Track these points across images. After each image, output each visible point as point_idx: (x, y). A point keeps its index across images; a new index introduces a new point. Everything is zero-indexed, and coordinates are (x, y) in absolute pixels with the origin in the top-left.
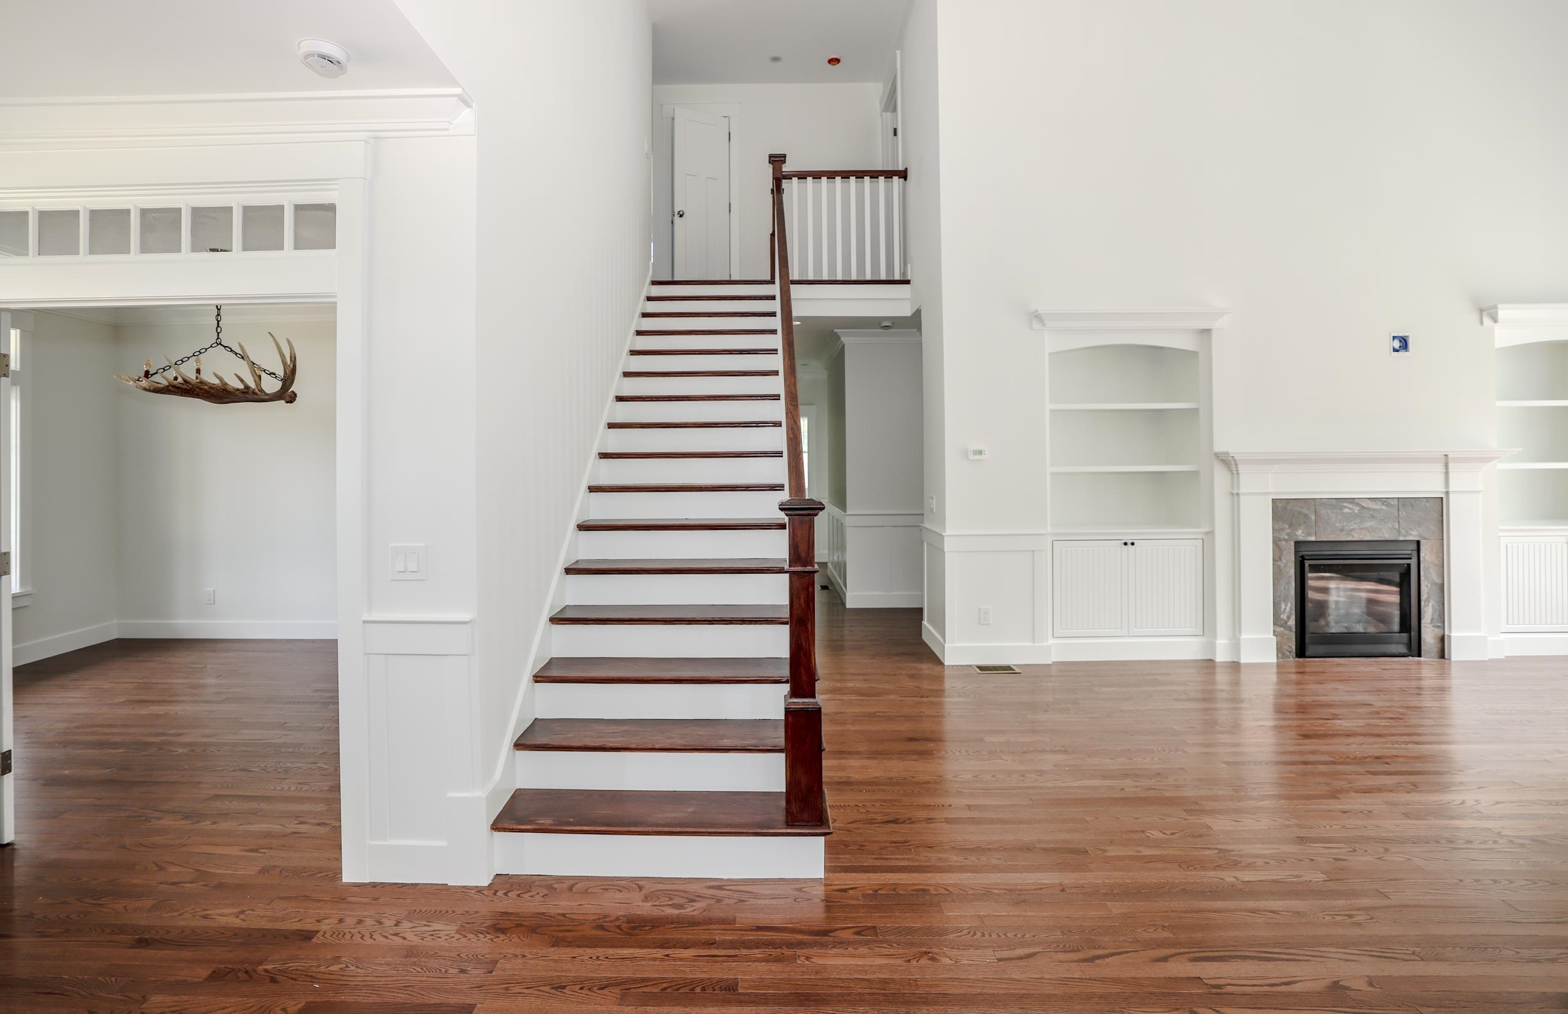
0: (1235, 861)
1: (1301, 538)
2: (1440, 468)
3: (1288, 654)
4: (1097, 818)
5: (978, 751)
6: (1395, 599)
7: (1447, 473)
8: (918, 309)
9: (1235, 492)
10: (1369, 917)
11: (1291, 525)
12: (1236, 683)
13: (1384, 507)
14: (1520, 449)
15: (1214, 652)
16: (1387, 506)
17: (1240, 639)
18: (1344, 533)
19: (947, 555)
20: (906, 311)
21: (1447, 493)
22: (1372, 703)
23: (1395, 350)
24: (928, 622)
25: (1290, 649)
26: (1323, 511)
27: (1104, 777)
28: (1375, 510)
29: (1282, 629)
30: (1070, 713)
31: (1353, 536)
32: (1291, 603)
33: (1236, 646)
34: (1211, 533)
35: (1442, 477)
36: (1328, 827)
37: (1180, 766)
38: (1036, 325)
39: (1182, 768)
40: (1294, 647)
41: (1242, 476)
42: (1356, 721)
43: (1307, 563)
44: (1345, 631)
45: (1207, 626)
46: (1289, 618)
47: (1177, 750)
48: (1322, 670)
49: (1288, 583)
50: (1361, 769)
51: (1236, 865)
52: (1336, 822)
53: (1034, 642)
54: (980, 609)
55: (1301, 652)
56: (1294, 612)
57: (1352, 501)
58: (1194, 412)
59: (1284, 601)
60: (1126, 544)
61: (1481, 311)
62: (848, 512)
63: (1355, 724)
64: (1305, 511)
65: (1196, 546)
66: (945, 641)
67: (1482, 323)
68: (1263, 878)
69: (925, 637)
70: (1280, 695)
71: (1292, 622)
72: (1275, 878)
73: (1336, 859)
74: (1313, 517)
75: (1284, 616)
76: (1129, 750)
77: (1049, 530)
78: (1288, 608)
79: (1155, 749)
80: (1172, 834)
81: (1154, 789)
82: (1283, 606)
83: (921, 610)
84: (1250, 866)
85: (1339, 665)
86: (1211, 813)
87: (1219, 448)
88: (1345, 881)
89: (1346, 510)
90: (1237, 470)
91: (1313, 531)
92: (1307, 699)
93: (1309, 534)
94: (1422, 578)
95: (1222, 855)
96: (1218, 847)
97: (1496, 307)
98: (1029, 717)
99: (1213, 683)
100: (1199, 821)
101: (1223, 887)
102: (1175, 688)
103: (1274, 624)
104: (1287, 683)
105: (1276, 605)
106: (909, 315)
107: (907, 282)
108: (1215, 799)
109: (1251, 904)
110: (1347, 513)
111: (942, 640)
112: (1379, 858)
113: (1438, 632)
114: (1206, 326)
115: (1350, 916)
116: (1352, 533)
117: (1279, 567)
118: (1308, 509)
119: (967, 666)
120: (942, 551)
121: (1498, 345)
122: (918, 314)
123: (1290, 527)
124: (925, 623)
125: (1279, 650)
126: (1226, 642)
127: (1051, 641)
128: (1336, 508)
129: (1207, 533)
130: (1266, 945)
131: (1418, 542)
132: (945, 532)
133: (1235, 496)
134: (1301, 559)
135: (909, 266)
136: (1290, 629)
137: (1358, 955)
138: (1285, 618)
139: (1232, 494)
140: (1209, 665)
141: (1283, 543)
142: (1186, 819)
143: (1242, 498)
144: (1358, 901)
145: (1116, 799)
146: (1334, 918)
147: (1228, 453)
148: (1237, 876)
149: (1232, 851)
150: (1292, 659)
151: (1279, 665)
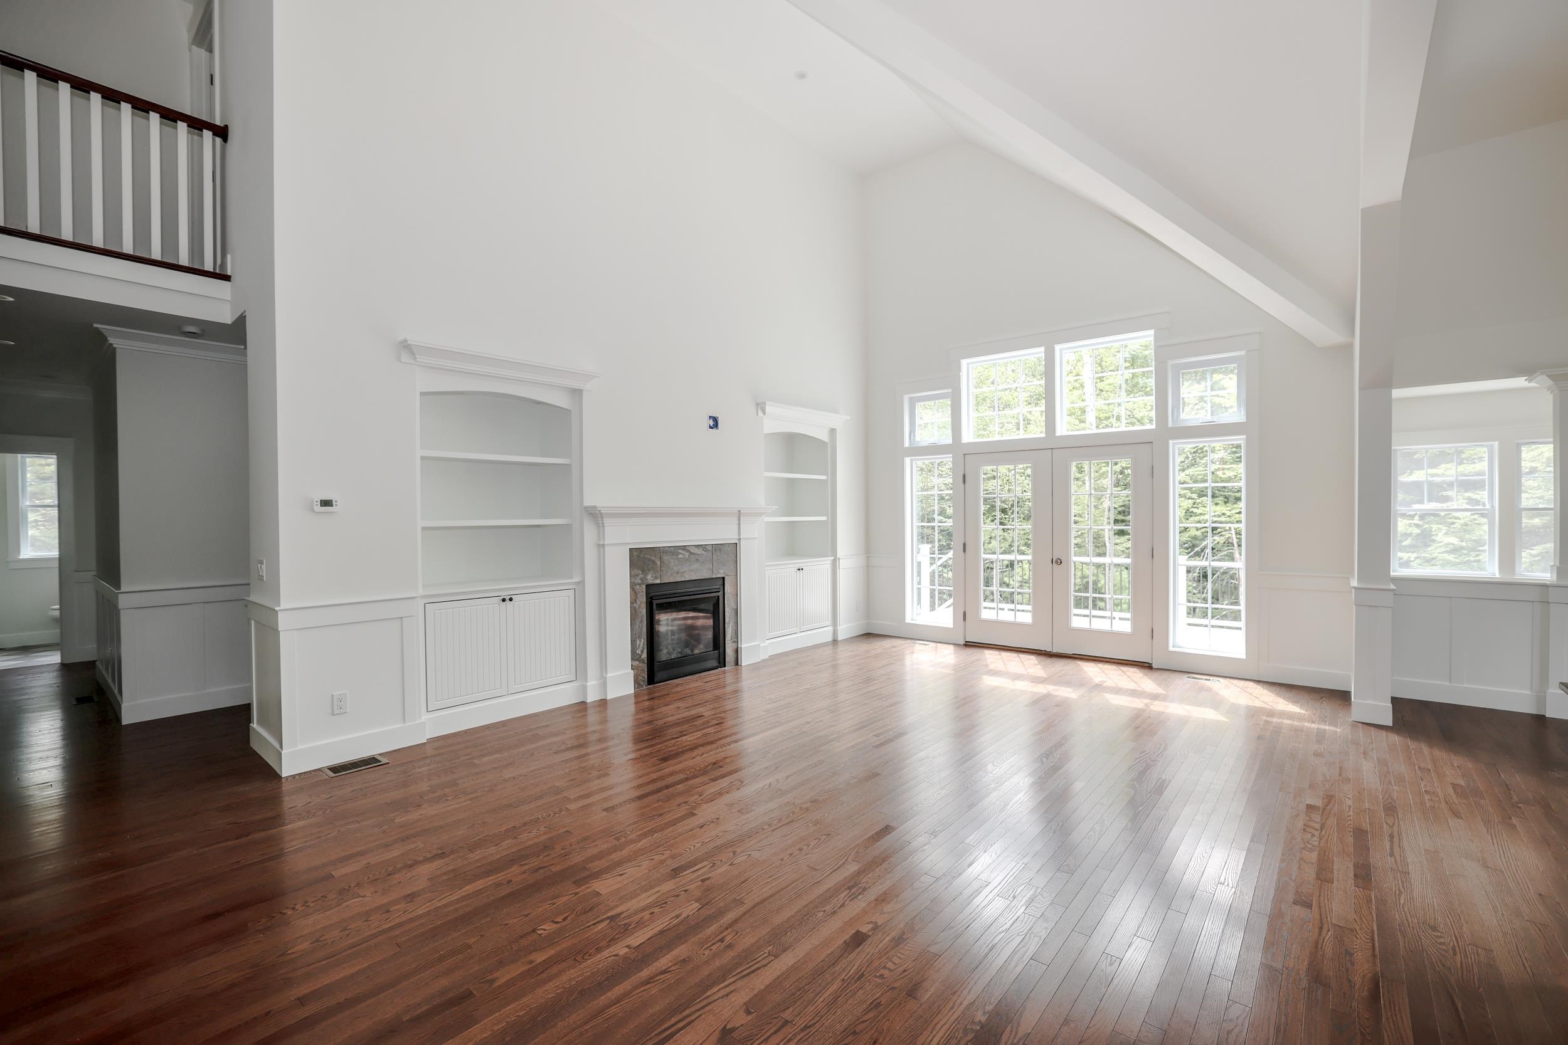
0: (625, 925)
1: (650, 582)
2: (736, 519)
3: (642, 683)
4: (482, 936)
5: (323, 897)
6: (710, 622)
7: (739, 524)
8: (242, 314)
9: (601, 543)
10: (734, 933)
11: (643, 571)
12: (604, 721)
13: (704, 552)
14: (777, 507)
15: (585, 695)
16: (706, 551)
17: (606, 678)
18: (679, 574)
19: (281, 634)
20: (226, 316)
21: (739, 539)
22: (703, 714)
23: (711, 427)
24: (258, 723)
25: (643, 679)
26: (665, 558)
27: (488, 873)
28: (698, 554)
29: (638, 662)
30: (447, 800)
31: (685, 577)
32: (644, 639)
33: (604, 685)
34: (582, 583)
35: (737, 526)
36: (692, 848)
37: (565, 829)
38: (405, 357)
39: (567, 831)
40: (646, 676)
41: (606, 529)
42: (695, 734)
43: (655, 602)
44: (680, 655)
45: (580, 670)
46: (642, 652)
47: (561, 811)
48: (666, 692)
49: (641, 622)
50: (705, 779)
51: (626, 930)
52: (696, 841)
53: (405, 724)
54: (333, 695)
55: (651, 680)
56: (646, 647)
57: (684, 548)
58: (567, 467)
59: (639, 637)
60: (504, 600)
61: (758, 405)
62: (123, 590)
63: (695, 737)
64: (653, 558)
65: (568, 596)
66: (281, 747)
67: (757, 414)
68: (651, 934)
69: (255, 745)
70: (638, 724)
71: (644, 656)
72: (660, 928)
73: (703, 881)
74: (659, 563)
75: (639, 652)
76: (514, 827)
77: (421, 592)
78: (642, 644)
79: (540, 816)
80: (564, 919)
81: (542, 868)
82: (638, 642)
83: (247, 708)
84: (640, 925)
85: (678, 685)
86: (596, 875)
87: (587, 503)
88: (713, 901)
89: (680, 556)
90: (603, 523)
91: (658, 575)
92: (660, 722)
93: (656, 578)
94: (726, 606)
95: (613, 924)
96: (609, 914)
97: (765, 403)
98: (397, 820)
99: (585, 726)
100: (588, 891)
101: (618, 965)
102: (554, 739)
103: (632, 659)
104: (643, 711)
105: (633, 642)
106: (229, 322)
107: (227, 278)
108: (600, 856)
109: (645, 973)
110: (681, 558)
111: (277, 746)
112: (731, 864)
113: (735, 645)
114: (576, 385)
115: (722, 940)
116: (684, 574)
117: (635, 608)
118: (655, 557)
119: (315, 771)
120: (276, 632)
121: (765, 432)
122: (241, 321)
123: (642, 573)
124: (255, 725)
125: (636, 682)
126: (594, 683)
127: (425, 717)
128: (673, 555)
129: (578, 583)
130: (662, 1021)
131: (724, 578)
132: (279, 606)
133: (601, 547)
134: (650, 600)
135: (229, 257)
136: (643, 661)
137: (735, 982)
138: (640, 653)
139: (599, 545)
140: (582, 706)
141: (638, 587)
142: (576, 894)
143: (606, 548)
144: (725, 919)
145: (503, 898)
146: (711, 950)
147: (595, 507)
148: (629, 943)
149: (621, 913)
150: (645, 687)
151: (636, 695)
